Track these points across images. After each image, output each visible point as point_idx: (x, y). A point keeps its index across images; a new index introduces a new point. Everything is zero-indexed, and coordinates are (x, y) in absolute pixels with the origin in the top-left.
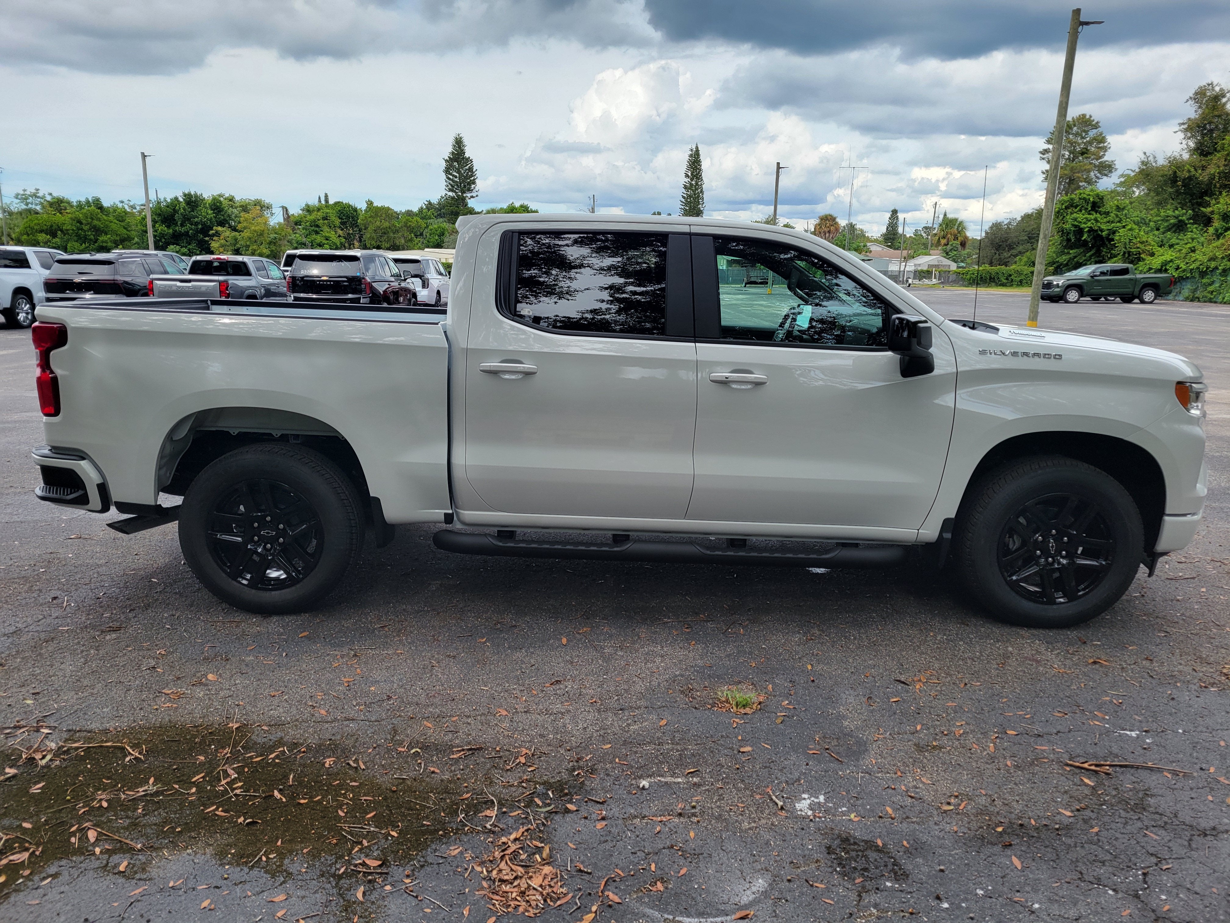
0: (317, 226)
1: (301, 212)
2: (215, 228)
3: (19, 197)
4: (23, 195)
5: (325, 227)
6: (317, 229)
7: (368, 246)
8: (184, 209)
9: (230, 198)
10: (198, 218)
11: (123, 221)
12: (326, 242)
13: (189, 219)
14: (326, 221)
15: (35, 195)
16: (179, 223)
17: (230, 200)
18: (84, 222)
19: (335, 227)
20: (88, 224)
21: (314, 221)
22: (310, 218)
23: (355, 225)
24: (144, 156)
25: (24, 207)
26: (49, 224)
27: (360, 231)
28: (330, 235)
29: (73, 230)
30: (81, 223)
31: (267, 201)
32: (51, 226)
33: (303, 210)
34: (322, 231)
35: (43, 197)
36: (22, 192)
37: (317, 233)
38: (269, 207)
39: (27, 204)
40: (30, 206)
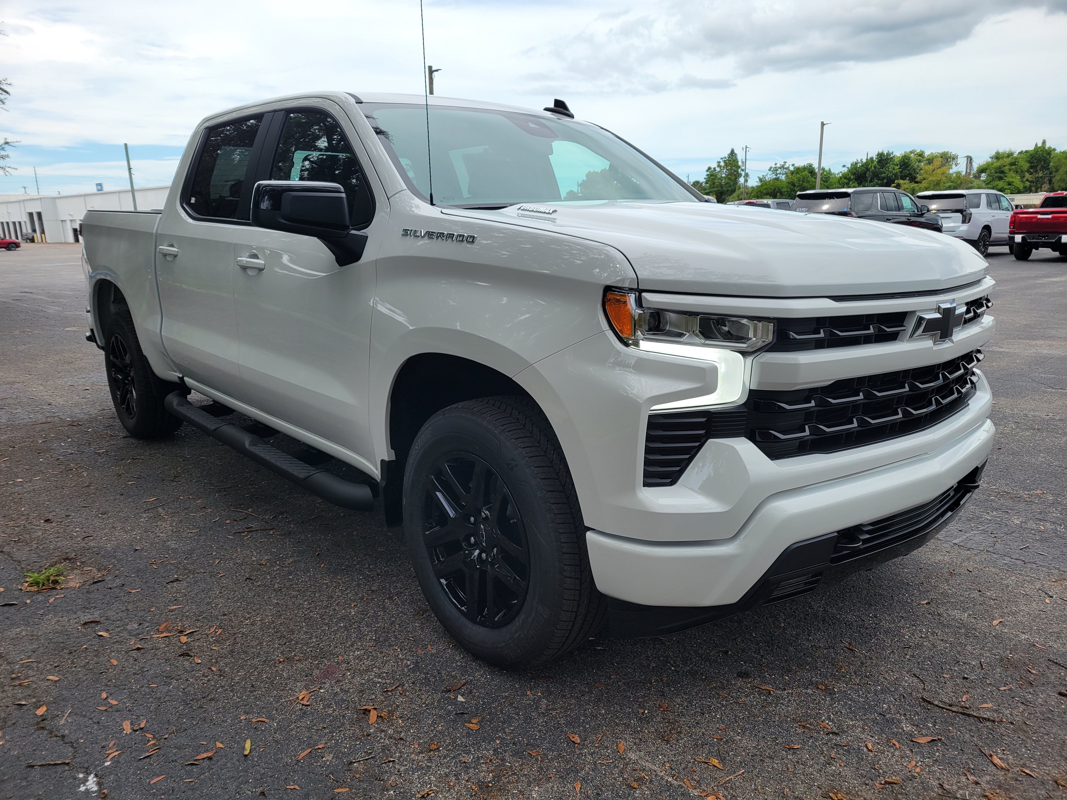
0: (1002, 172)
1: (990, 160)
2: (896, 181)
3: (772, 169)
4: (775, 168)
5: (1012, 172)
6: (1002, 175)
7: (1056, 187)
8: (875, 167)
9: (921, 153)
10: (885, 173)
11: (827, 182)
12: (1008, 187)
13: (877, 176)
14: (1013, 167)
15: (782, 167)
16: (869, 179)
17: (920, 155)
18: (797, 184)
19: (1022, 171)
20: (800, 186)
21: (1000, 167)
22: (998, 164)
23: (1046, 167)
24: (823, 124)
25: (775, 177)
26: (773, 188)
27: (1051, 173)
28: (1014, 180)
29: (788, 191)
30: (794, 185)
31: (954, 153)
32: (775, 189)
33: (992, 158)
34: (1006, 176)
35: (787, 168)
36: (774, 166)
37: (1000, 179)
38: (954, 158)
39: (776, 175)
40: (779, 175)
